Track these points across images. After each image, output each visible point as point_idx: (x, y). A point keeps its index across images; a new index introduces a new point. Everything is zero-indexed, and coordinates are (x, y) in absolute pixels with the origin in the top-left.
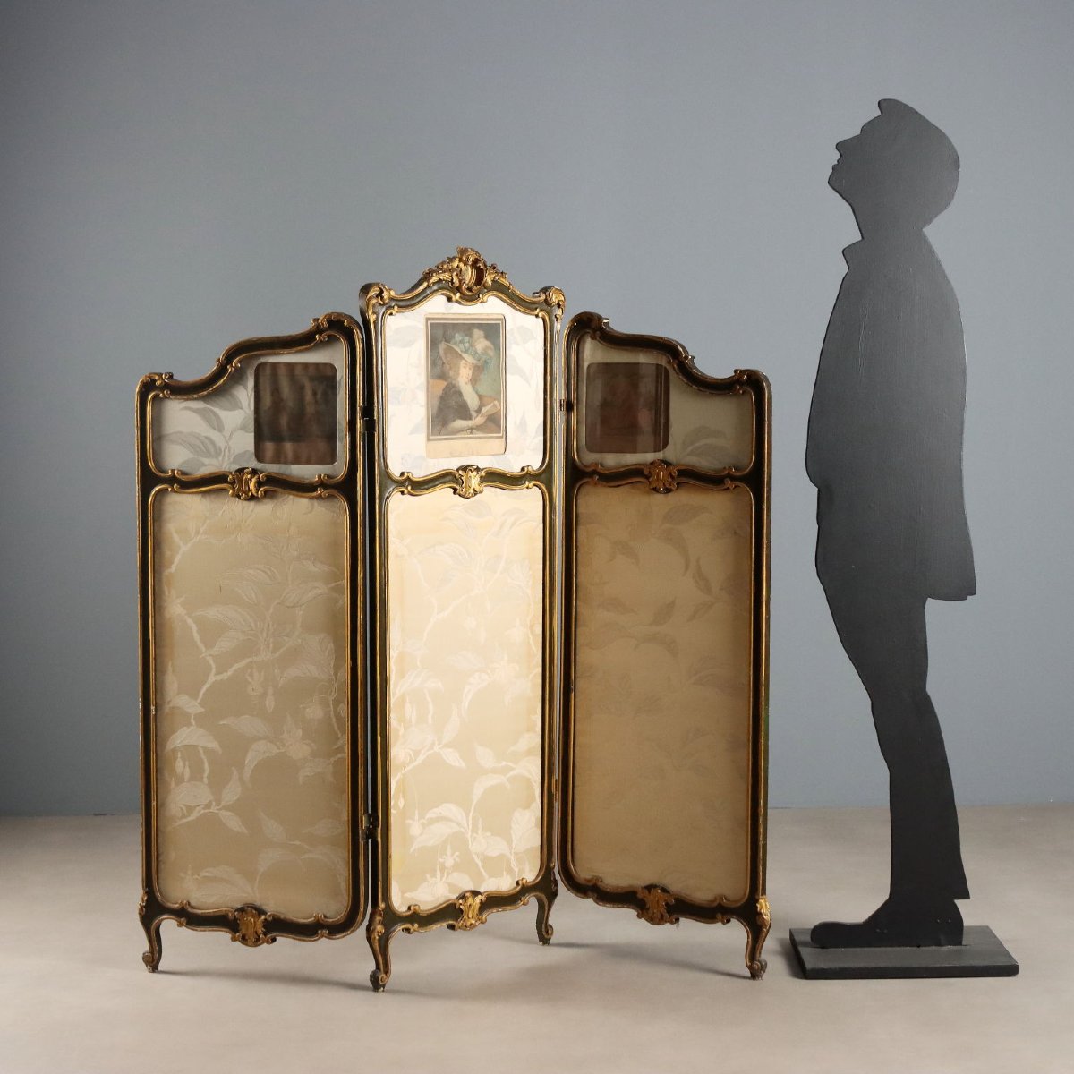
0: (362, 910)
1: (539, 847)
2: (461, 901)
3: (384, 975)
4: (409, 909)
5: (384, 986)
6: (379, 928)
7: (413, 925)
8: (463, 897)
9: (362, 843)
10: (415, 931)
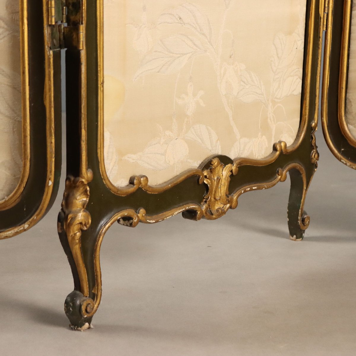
0: (51, 183)
1: (300, 95)
2: (205, 173)
3: (89, 301)
4: (131, 182)
5: (89, 320)
6: (81, 216)
7: (137, 212)
8: (208, 165)
9: (49, 54)
10: (140, 221)
